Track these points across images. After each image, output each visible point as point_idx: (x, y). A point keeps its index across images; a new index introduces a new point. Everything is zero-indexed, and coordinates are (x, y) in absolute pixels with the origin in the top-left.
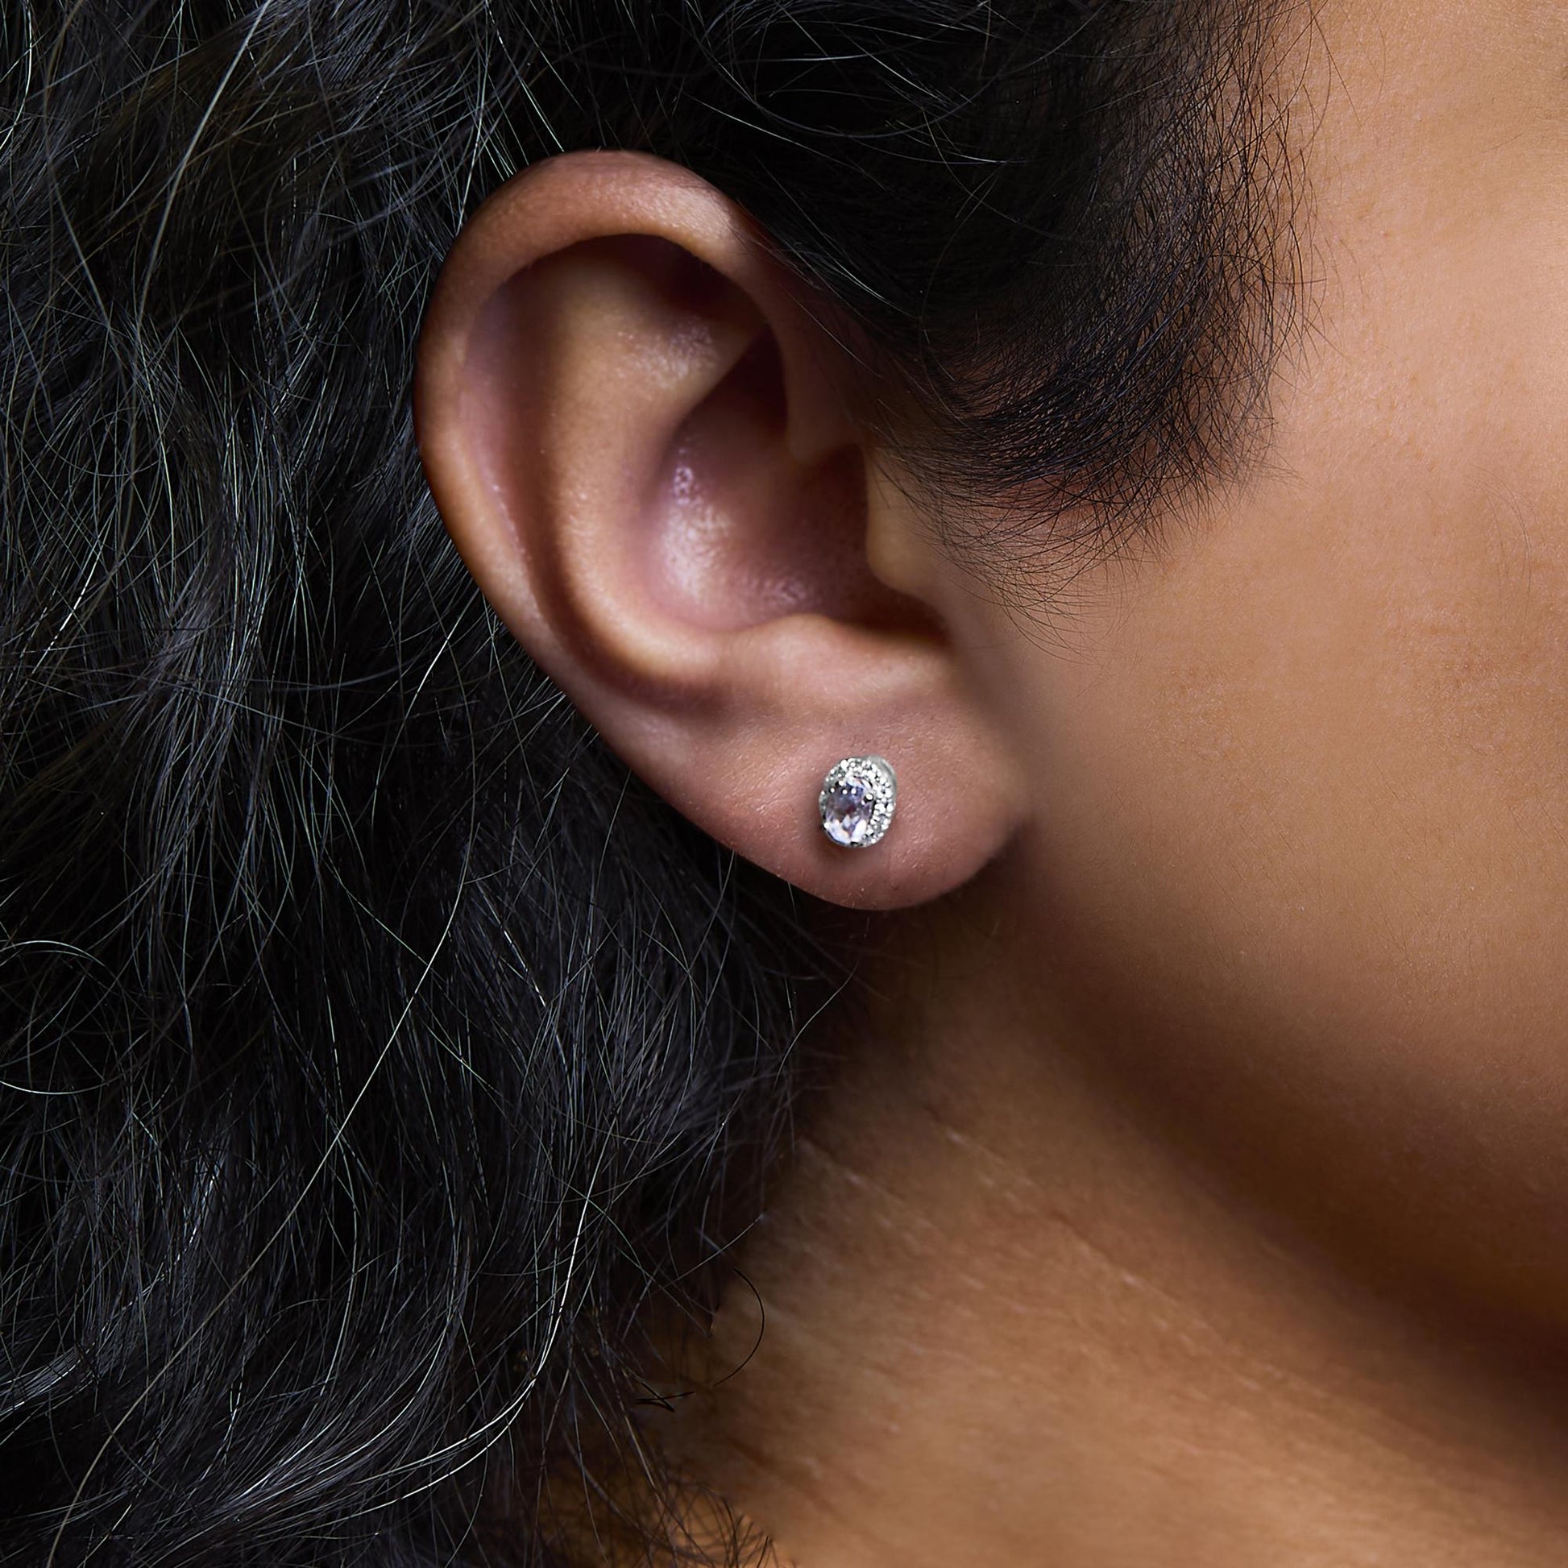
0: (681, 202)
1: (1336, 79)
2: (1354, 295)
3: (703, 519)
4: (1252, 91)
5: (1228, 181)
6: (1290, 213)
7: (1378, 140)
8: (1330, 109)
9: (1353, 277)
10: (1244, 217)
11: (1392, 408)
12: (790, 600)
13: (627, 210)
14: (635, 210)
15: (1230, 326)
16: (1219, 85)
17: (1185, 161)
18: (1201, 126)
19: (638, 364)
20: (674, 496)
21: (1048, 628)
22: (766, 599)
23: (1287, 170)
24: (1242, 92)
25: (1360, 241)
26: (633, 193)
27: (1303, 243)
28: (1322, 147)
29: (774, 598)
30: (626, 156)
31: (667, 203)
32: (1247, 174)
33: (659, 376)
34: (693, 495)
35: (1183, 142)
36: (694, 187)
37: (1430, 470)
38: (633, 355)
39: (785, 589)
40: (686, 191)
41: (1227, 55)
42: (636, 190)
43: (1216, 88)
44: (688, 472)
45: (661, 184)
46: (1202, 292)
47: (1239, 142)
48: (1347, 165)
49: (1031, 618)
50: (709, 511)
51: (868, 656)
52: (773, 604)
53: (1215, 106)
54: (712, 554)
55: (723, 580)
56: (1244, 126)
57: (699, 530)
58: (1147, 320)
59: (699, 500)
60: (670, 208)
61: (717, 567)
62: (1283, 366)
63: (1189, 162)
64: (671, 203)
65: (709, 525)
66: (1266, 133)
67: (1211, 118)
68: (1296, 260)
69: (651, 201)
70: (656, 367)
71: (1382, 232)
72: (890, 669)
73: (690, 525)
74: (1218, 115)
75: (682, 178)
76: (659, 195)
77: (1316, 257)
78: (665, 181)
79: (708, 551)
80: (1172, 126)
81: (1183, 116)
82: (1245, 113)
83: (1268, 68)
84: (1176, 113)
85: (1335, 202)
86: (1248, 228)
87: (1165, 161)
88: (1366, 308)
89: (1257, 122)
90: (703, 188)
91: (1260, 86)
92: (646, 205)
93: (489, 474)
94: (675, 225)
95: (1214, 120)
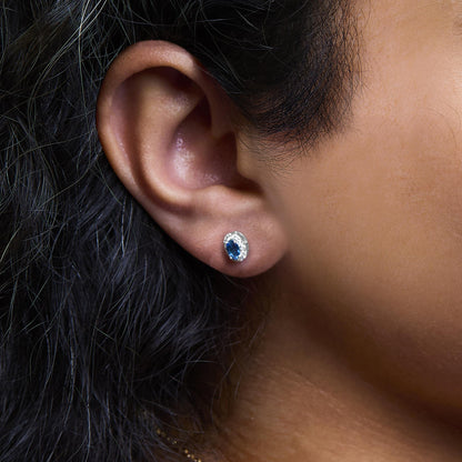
0: (178, 56)
3: (186, 155)
4: (346, 13)
6: (358, 50)
8: (370, 18)
12: (213, 181)
13: (161, 59)
19: (165, 107)
20: (177, 148)
22: (206, 180)
23: (357, 37)
26: (163, 53)
27: (362, 60)
28: (368, 30)
30: (161, 42)
31: (173, 57)
32: (344, 38)
33: (172, 111)
34: (183, 147)
38: (164, 104)
39: (212, 177)
44: (181, 140)
50: (188, 152)
52: (208, 182)
56: (343, 24)
57: (185, 158)
58: (314, 83)
59: (185, 149)
65: (188, 157)
66: (351, 26)
68: (360, 65)
70: (171, 108)
73: (182, 157)
76: (171, 54)
77: (366, 64)
79: (187, 165)
91: (349, 11)
92: (167, 58)
93: (119, 140)
94: (176, 64)
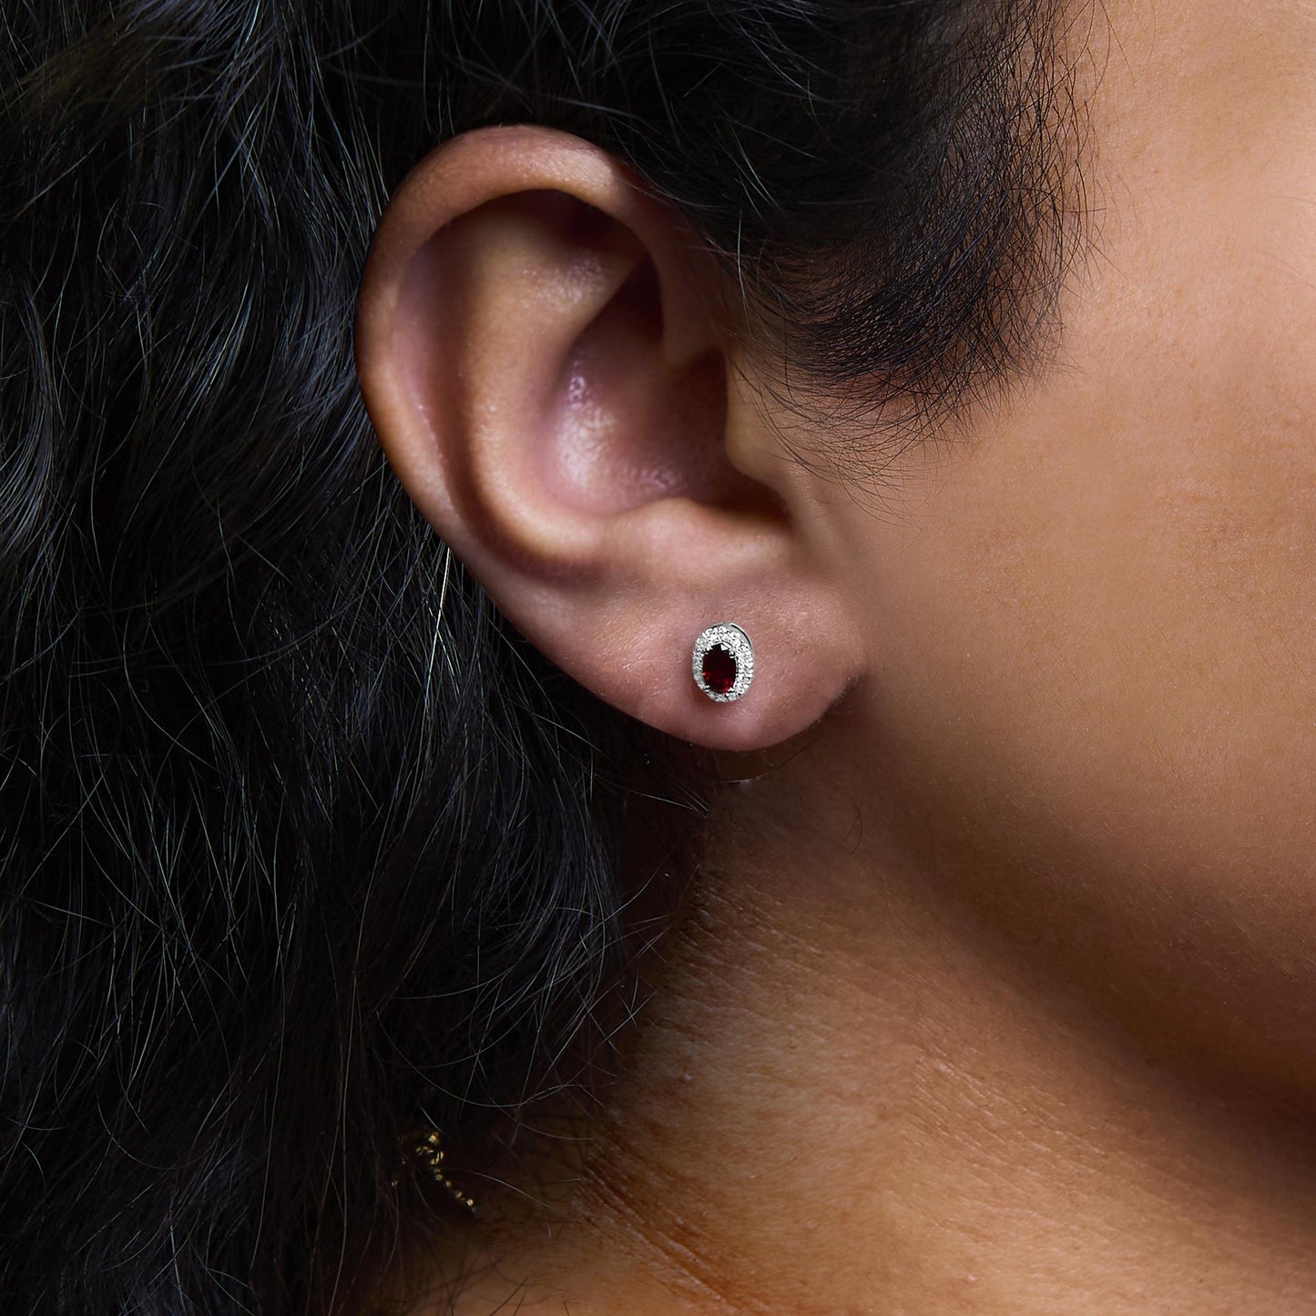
0: (571, 161)
1: (1114, 43)
2: (1130, 221)
3: (592, 419)
4: (1045, 53)
5: (1025, 128)
6: (1077, 154)
7: (1149, 93)
8: (1109, 67)
9: (1129, 206)
10: (1038, 157)
11: (1161, 315)
12: (662, 486)
13: (527, 171)
14: (533, 170)
15: (1026, 247)
16: (1017, 48)
17: (989, 111)
18: (1003, 82)
19: (540, 295)
20: (569, 402)
21: (876, 497)
22: (642, 486)
23: (1074, 118)
24: (1037, 53)
25: (1135, 177)
26: (531, 157)
27: (1088, 179)
28: (1103, 99)
29: (649, 485)
30: (523, 129)
31: (560, 163)
32: (1040, 121)
33: (558, 303)
34: (584, 400)
35: (988, 95)
36: (580, 148)
37: (1192, 366)
38: (536, 288)
39: (658, 477)
40: (574, 153)
41: (1024, 23)
42: (534, 155)
43: (1015, 50)
44: (581, 381)
45: (554, 148)
46: (1003, 219)
47: (1034, 95)
48: (1124, 114)
49: (862, 489)
50: (598, 412)
51: (725, 534)
52: (648, 490)
53: (1014, 65)
54: (599, 448)
55: (607, 471)
56: (1038, 82)
57: (589, 429)
58: (957, 241)
59: (589, 404)
60: (563, 166)
61: (602, 460)
62: (1071, 281)
63: (993, 112)
64: (563, 163)
65: (597, 424)
66: (1057, 87)
67: (1011, 75)
68: (1081, 193)
69: (546, 162)
70: (555, 295)
71: (1153, 170)
72: (741, 546)
73: (581, 425)
74: (1017, 72)
75: (570, 142)
76: (553, 157)
77: (1098, 191)
78: (556, 146)
79: (595, 447)
80: (979, 81)
81: (987, 74)
82: (1039, 71)
83: (1058, 34)
84: (982, 71)
85: (1114, 145)
86: (1041, 166)
87: (973, 111)
88: (1139, 231)
89: (1049, 79)
90: (588, 149)
91: (1051, 48)
92: (543, 166)
93: (415, 396)
94: (567, 179)
95: (1014, 76)
